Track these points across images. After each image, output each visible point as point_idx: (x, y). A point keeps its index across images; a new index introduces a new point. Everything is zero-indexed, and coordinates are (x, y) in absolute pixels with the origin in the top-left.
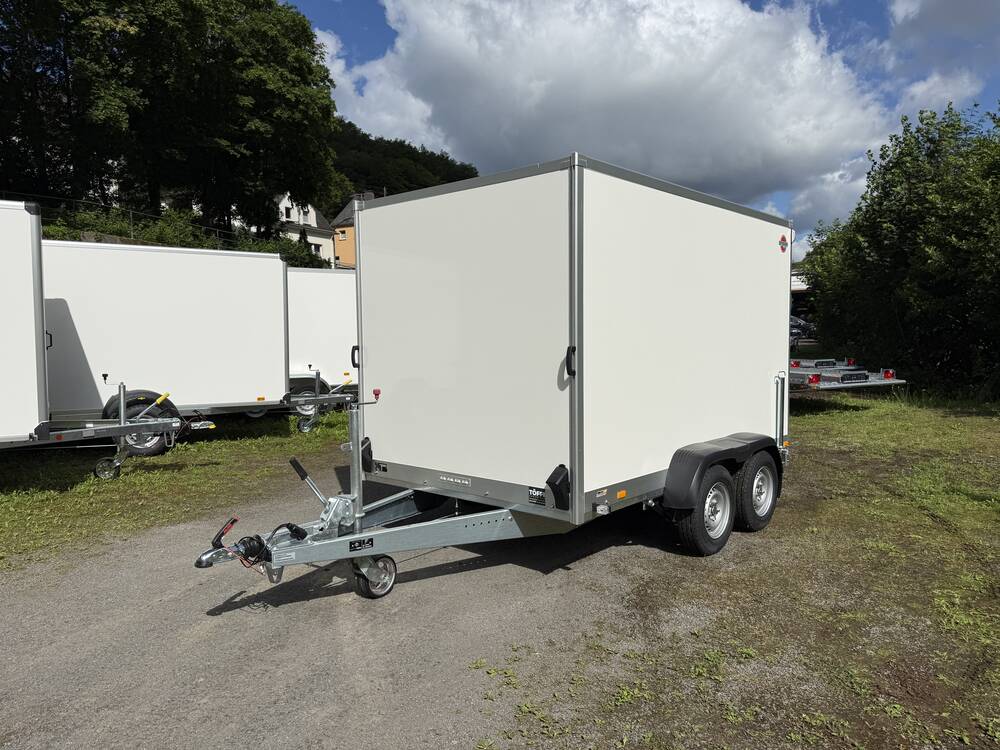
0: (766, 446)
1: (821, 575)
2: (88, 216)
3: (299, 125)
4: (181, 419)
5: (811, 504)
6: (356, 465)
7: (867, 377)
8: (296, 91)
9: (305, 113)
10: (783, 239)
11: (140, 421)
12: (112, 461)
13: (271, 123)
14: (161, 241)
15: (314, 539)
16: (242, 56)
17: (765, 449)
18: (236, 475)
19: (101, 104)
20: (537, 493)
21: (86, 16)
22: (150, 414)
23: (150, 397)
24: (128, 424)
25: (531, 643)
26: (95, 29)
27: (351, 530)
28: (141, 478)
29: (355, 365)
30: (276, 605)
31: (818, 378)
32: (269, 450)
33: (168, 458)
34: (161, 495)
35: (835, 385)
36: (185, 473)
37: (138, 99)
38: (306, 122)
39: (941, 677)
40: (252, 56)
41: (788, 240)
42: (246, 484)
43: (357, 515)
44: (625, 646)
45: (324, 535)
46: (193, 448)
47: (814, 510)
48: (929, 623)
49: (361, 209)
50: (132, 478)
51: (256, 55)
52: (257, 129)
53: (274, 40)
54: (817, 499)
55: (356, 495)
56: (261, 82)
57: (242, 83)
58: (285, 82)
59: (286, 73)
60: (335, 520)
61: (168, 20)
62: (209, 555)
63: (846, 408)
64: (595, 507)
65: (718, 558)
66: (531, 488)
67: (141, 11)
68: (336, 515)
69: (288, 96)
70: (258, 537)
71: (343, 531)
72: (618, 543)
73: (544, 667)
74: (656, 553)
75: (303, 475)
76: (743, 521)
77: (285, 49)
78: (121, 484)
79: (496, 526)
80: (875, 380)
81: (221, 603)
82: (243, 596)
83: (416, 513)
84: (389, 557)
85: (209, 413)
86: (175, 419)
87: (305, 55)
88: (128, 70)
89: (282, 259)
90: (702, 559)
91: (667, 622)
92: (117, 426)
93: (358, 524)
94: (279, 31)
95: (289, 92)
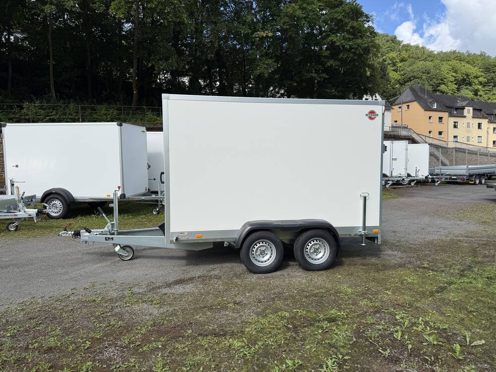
3: (353, 60)
8: (351, 43)
9: (355, 53)
13: (338, 61)
16: (324, 32)
19: (258, 68)
21: (253, 33)
27: (113, 233)
37: (273, 64)
38: (355, 57)
45: (103, 234)
51: (331, 30)
52: (332, 65)
53: (341, 20)
56: (333, 43)
58: (345, 40)
60: (107, 229)
64: (177, 238)
67: (275, 25)
71: (110, 234)
88: (271, 52)
93: (116, 232)
94: (343, 16)
95: (346, 44)
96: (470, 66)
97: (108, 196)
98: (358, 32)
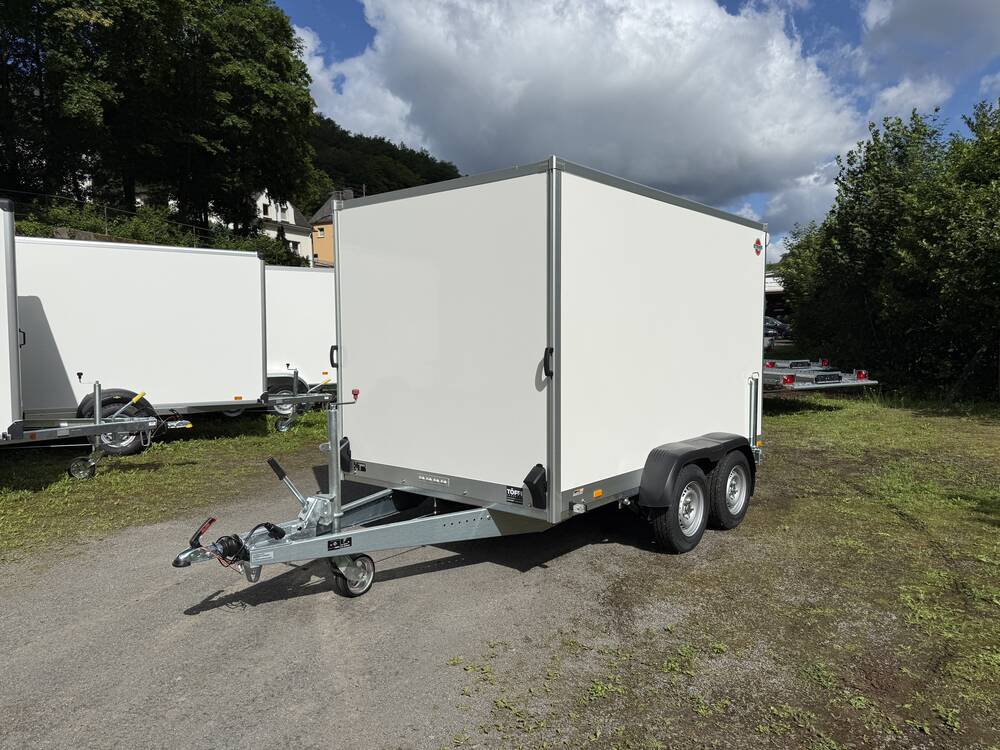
0: (739, 446)
1: (791, 572)
2: (61, 212)
3: (276, 122)
4: (157, 418)
5: (783, 503)
6: (335, 465)
7: (840, 378)
8: (275, 87)
9: (283, 110)
10: (758, 242)
11: (115, 420)
12: (87, 460)
13: (249, 119)
14: (137, 237)
15: (293, 538)
16: (219, 50)
17: (739, 449)
18: (213, 475)
19: (75, 97)
20: (515, 492)
21: (59, 7)
22: (125, 413)
23: (126, 396)
24: (104, 423)
25: (508, 640)
26: (68, 20)
27: (329, 530)
28: (116, 477)
29: (333, 365)
30: (254, 605)
31: (792, 379)
32: (245, 449)
33: (143, 458)
34: (138, 494)
35: (809, 386)
36: (161, 472)
37: (113, 93)
38: (284, 119)
39: (905, 670)
40: (231, 51)
41: (763, 244)
42: (223, 483)
43: (335, 515)
44: (600, 642)
45: (302, 534)
46: (169, 448)
47: (787, 508)
48: (894, 618)
49: (340, 209)
50: (107, 477)
51: (233, 50)
52: (234, 126)
53: (251, 35)
54: (789, 497)
55: (334, 495)
56: (238, 78)
57: (220, 79)
58: (264, 78)
59: (265, 69)
60: (313, 519)
61: (144, 14)
62: (187, 555)
63: (820, 408)
64: (571, 505)
65: (692, 555)
66: (509, 487)
67: (116, 4)
68: (314, 514)
69: (267, 92)
70: (236, 537)
71: (321, 530)
72: (594, 541)
73: (521, 663)
74: (631, 551)
75: (281, 475)
76: (717, 519)
77: (263, 44)
78: (96, 483)
79: (475, 525)
80: (848, 380)
81: (199, 602)
82: (221, 595)
83: (393, 512)
84: (368, 557)
85: (186, 412)
86: (151, 419)
87: (283, 50)
88: (102, 63)
89: (260, 257)
90: (677, 557)
91: (641, 618)
92: (92, 425)
93: (336, 523)
94: (257, 26)
95: (267, 88)
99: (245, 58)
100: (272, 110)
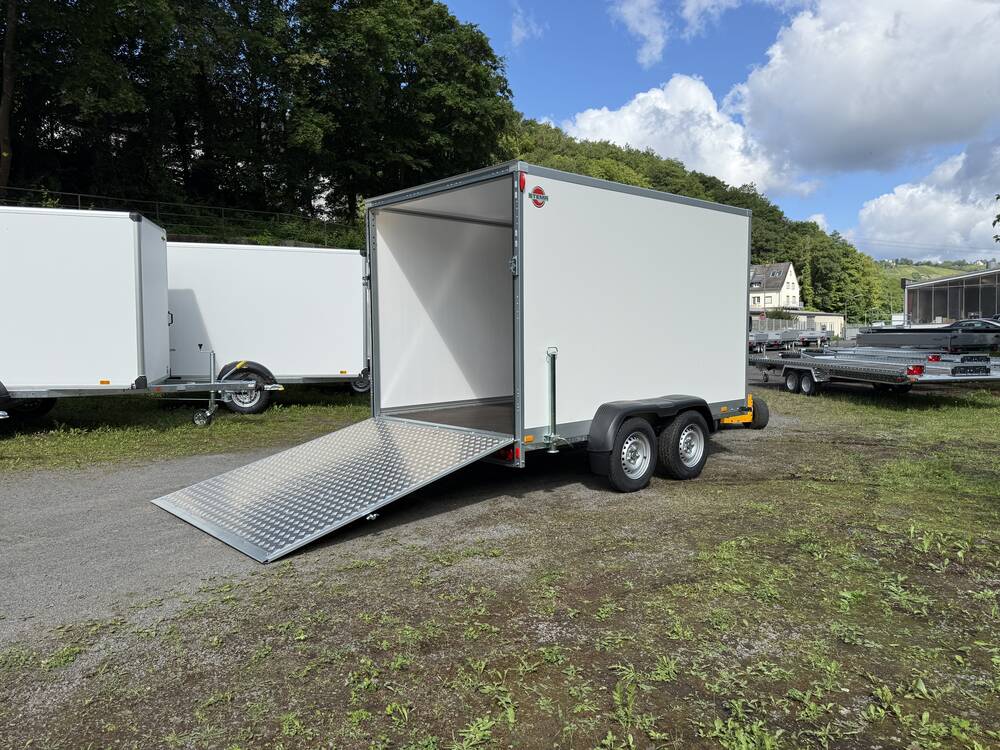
2: (289, 226)
3: (476, 136)
7: (986, 369)
8: (473, 104)
9: (479, 124)
11: (224, 381)
12: (205, 412)
13: (450, 136)
16: (425, 76)
19: (301, 130)
26: (295, 65)
28: (225, 426)
35: (943, 377)
36: (261, 426)
37: (331, 124)
38: (481, 133)
40: (434, 75)
50: (219, 426)
51: (437, 74)
52: (437, 143)
53: (454, 58)
56: (440, 99)
57: (425, 102)
58: (463, 97)
59: (465, 89)
67: (333, 46)
69: (465, 109)
77: (463, 65)
86: (250, 382)
87: (480, 70)
92: (208, 384)
94: (458, 50)
95: (465, 105)
96: (632, 171)
97: (102, 382)
98: (482, 86)
99: (449, 80)
100: (470, 125)
